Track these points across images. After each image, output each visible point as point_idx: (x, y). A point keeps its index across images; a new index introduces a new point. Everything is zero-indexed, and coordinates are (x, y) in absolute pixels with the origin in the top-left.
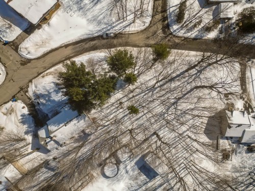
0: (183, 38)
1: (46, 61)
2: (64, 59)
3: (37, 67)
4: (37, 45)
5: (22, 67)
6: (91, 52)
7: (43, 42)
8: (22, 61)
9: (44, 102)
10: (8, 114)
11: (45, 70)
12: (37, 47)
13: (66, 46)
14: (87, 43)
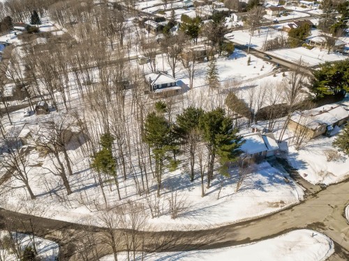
0: (46, 236)
1: (280, 224)
2: (252, 223)
3: (295, 217)
4: (300, 247)
5: (321, 221)
6: (206, 228)
7: (290, 249)
8: (323, 229)
9: (277, 176)
10: (326, 173)
11: (282, 212)
12: (300, 244)
13: (247, 241)
14: (211, 241)
